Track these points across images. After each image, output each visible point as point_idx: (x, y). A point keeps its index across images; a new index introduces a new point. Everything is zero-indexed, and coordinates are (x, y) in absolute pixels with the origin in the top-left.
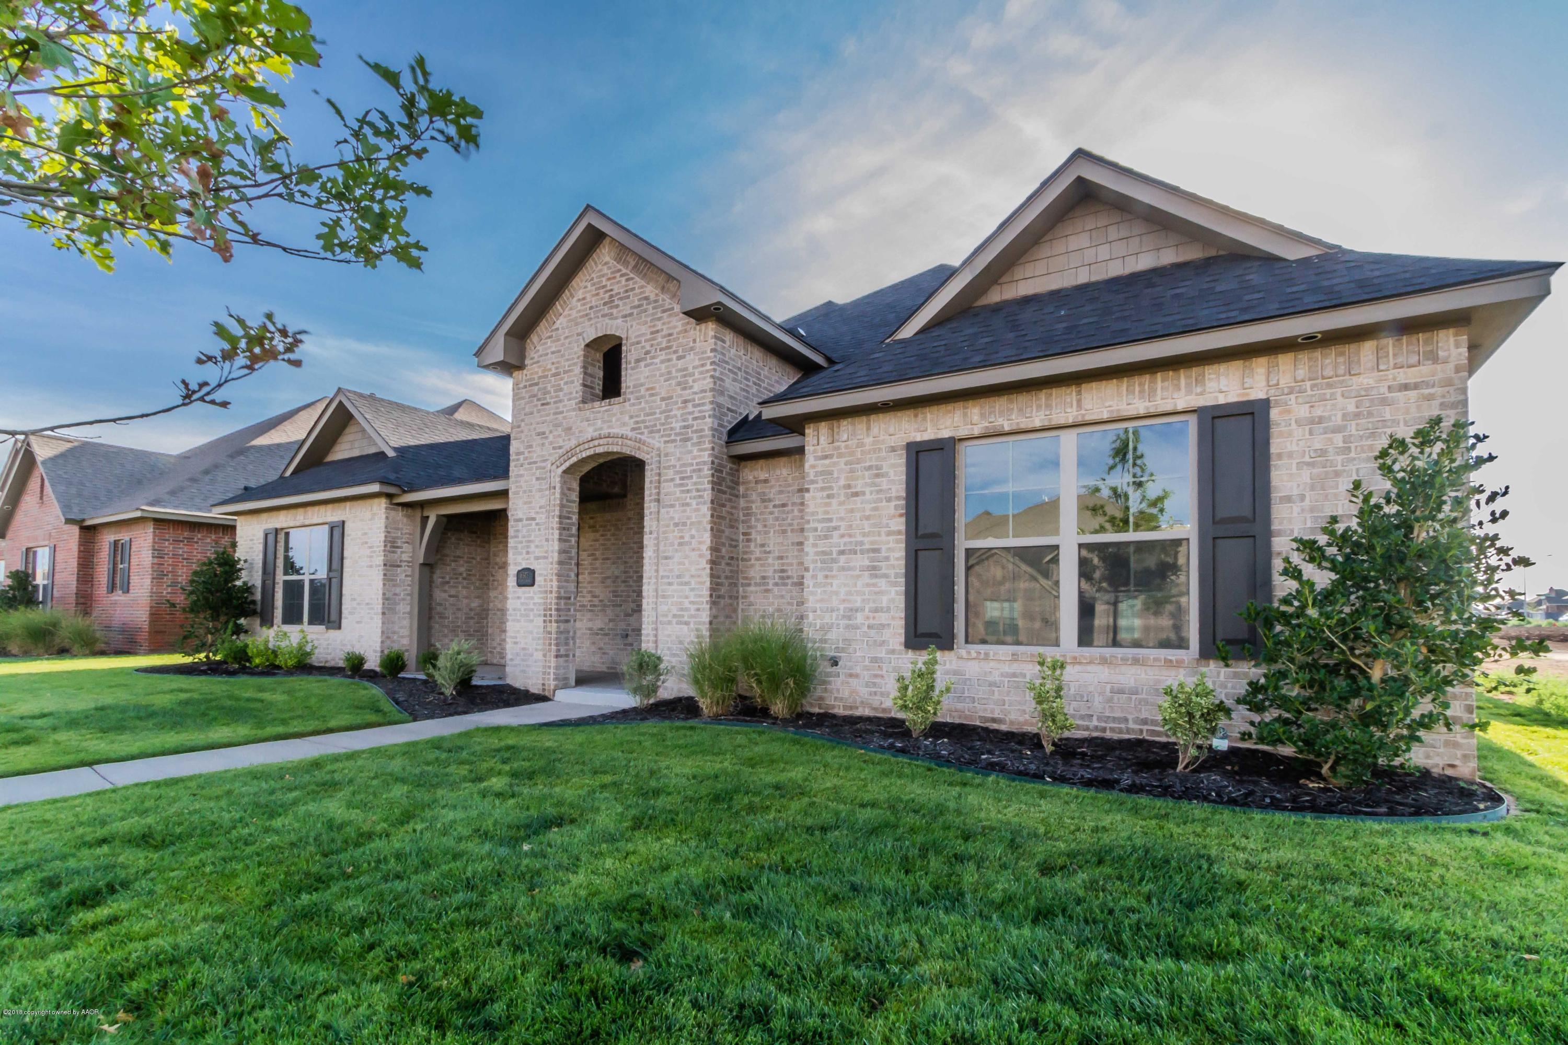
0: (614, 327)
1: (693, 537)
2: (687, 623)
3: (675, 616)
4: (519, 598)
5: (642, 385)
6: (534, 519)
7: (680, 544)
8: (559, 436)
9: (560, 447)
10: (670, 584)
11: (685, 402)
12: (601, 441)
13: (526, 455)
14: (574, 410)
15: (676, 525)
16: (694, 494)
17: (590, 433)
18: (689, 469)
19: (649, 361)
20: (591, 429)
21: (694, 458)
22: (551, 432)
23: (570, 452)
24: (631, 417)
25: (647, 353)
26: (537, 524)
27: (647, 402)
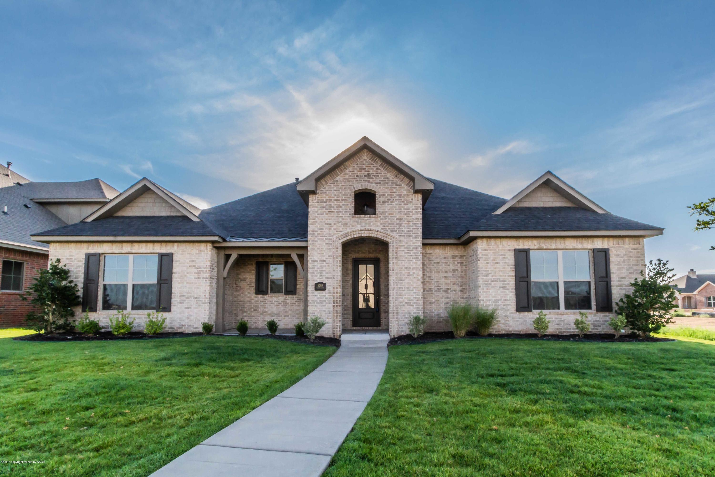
0: (371, 186)
1: (414, 273)
2: (412, 306)
3: (406, 303)
4: (316, 296)
5: (386, 212)
6: (325, 261)
7: (408, 275)
8: (340, 226)
9: (341, 231)
10: (403, 290)
11: (409, 221)
12: (366, 232)
13: (319, 232)
14: (349, 217)
15: (406, 268)
16: (414, 257)
17: (358, 227)
18: (411, 247)
19: (389, 203)
20: (359, 226)
21: (414, 243)
22: (335, 224)
23: (346, 234)
24: (381, 224)
25: (389, 200)
26: (327, 263)
27: (389, 219)
